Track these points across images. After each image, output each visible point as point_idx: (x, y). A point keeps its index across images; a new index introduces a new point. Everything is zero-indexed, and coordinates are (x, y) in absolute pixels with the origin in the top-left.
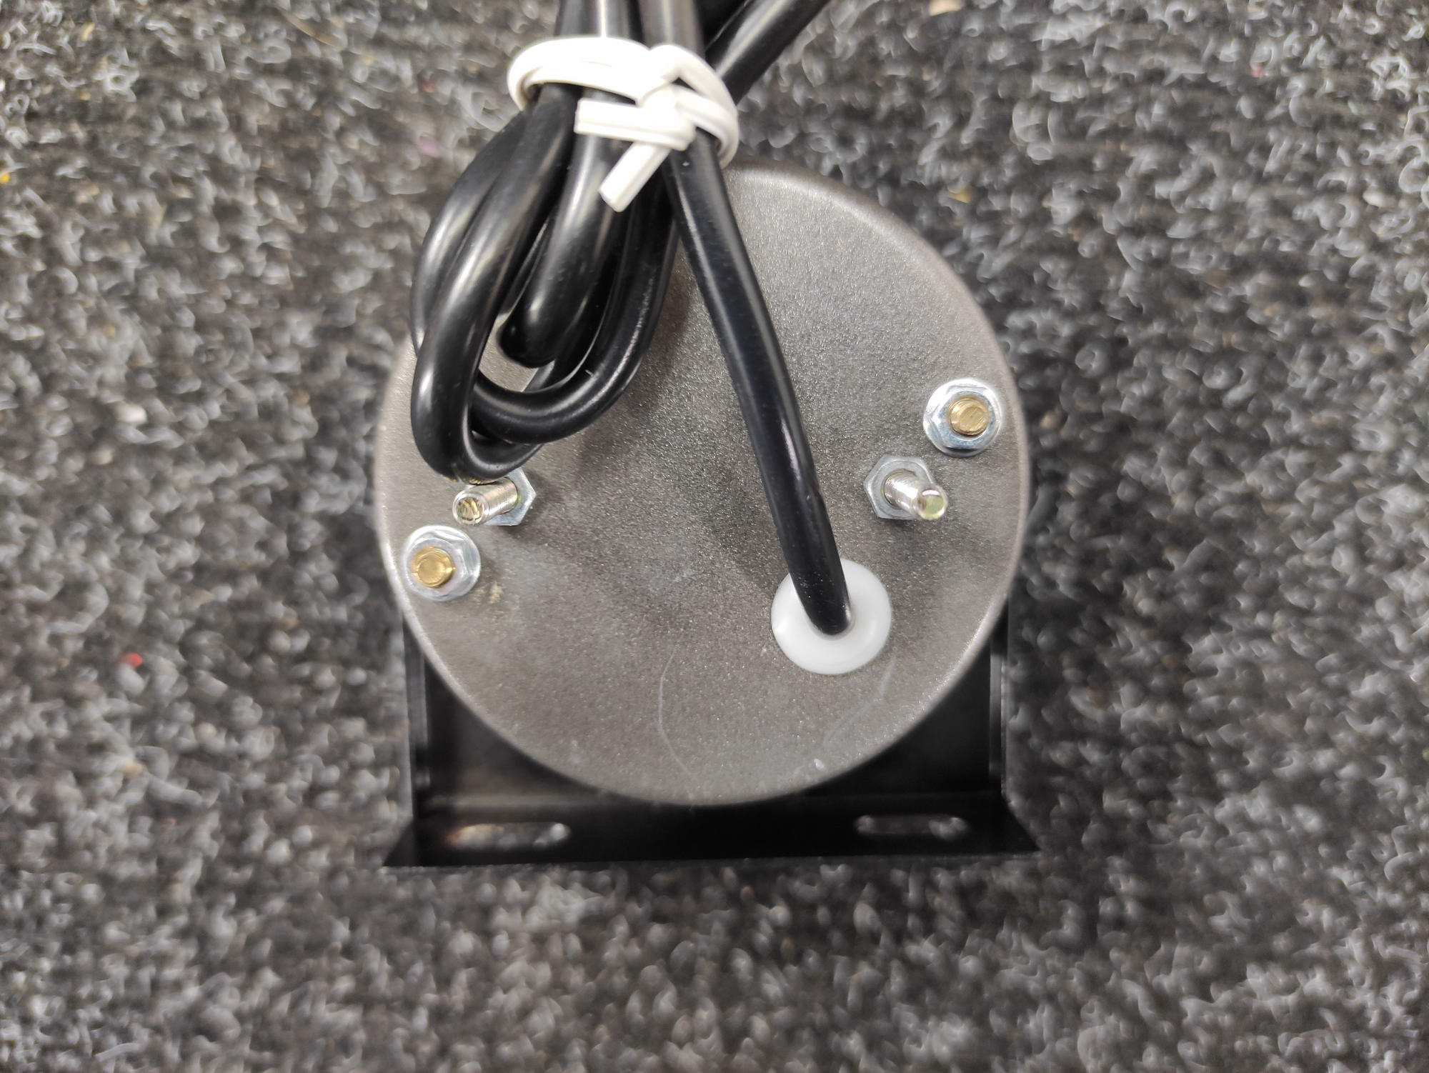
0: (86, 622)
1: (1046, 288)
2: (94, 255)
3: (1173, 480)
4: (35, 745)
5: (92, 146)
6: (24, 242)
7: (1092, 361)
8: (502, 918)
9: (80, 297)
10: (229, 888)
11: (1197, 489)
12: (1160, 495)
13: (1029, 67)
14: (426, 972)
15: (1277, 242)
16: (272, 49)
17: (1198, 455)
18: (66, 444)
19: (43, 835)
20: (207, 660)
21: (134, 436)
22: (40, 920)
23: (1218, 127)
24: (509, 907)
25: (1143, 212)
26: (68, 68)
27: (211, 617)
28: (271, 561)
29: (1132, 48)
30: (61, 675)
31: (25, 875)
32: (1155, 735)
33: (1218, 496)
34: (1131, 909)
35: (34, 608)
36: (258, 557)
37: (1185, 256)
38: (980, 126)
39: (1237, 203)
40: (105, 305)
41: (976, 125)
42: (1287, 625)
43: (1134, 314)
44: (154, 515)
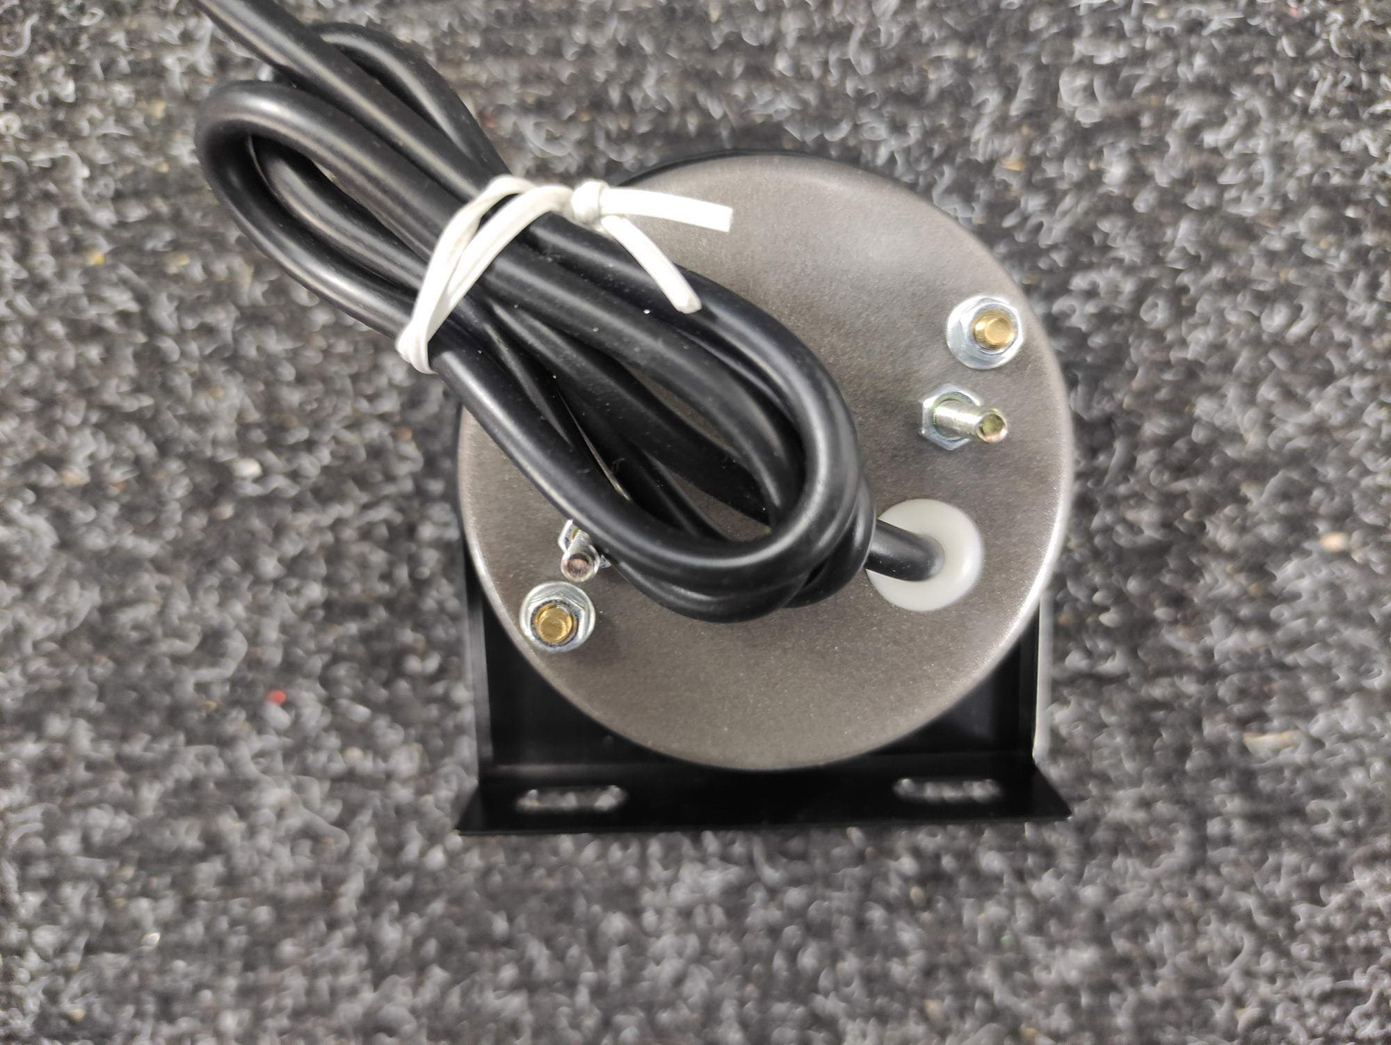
0: (229, 668)
1: (1105, 248)
2: (191, 323)
3: (1246, 420)
4: (195, 784)
5: (176, 219)
6: (124, 317)
7: (1157, 314)
8: (647, 897)
9: (184, 364)
10: (392, 896)
11: (1268, 425)
12: (1235, 436)
13: (1071, 33)
14: (582, 952)
15: (1327, 176)
17: (1267, 392)
18: (188, 503)
19: (213, 867)
20: (346, 690)
21: (251, 490)
22: (220, 943)
23: (1259, 70)
24: (653, 887)
25: (1194, 161)
26: (147, 148)
27: (344, 649)
28: (395, 592)
29: (1170, 2)
30: (210, 719)
31: (203, 903)
32: (1247, 661)
33: (1289, 429)
34: (1238, 827)
35: (178, 660)
36: (383, 589)
37: (1238, 200)
38: (1028, 97)
39: (1285, 143)
40: (208, 368)
41: (1024, 95)
42: (1365, 544)
43: (1195, 263)
44: (280, 560)
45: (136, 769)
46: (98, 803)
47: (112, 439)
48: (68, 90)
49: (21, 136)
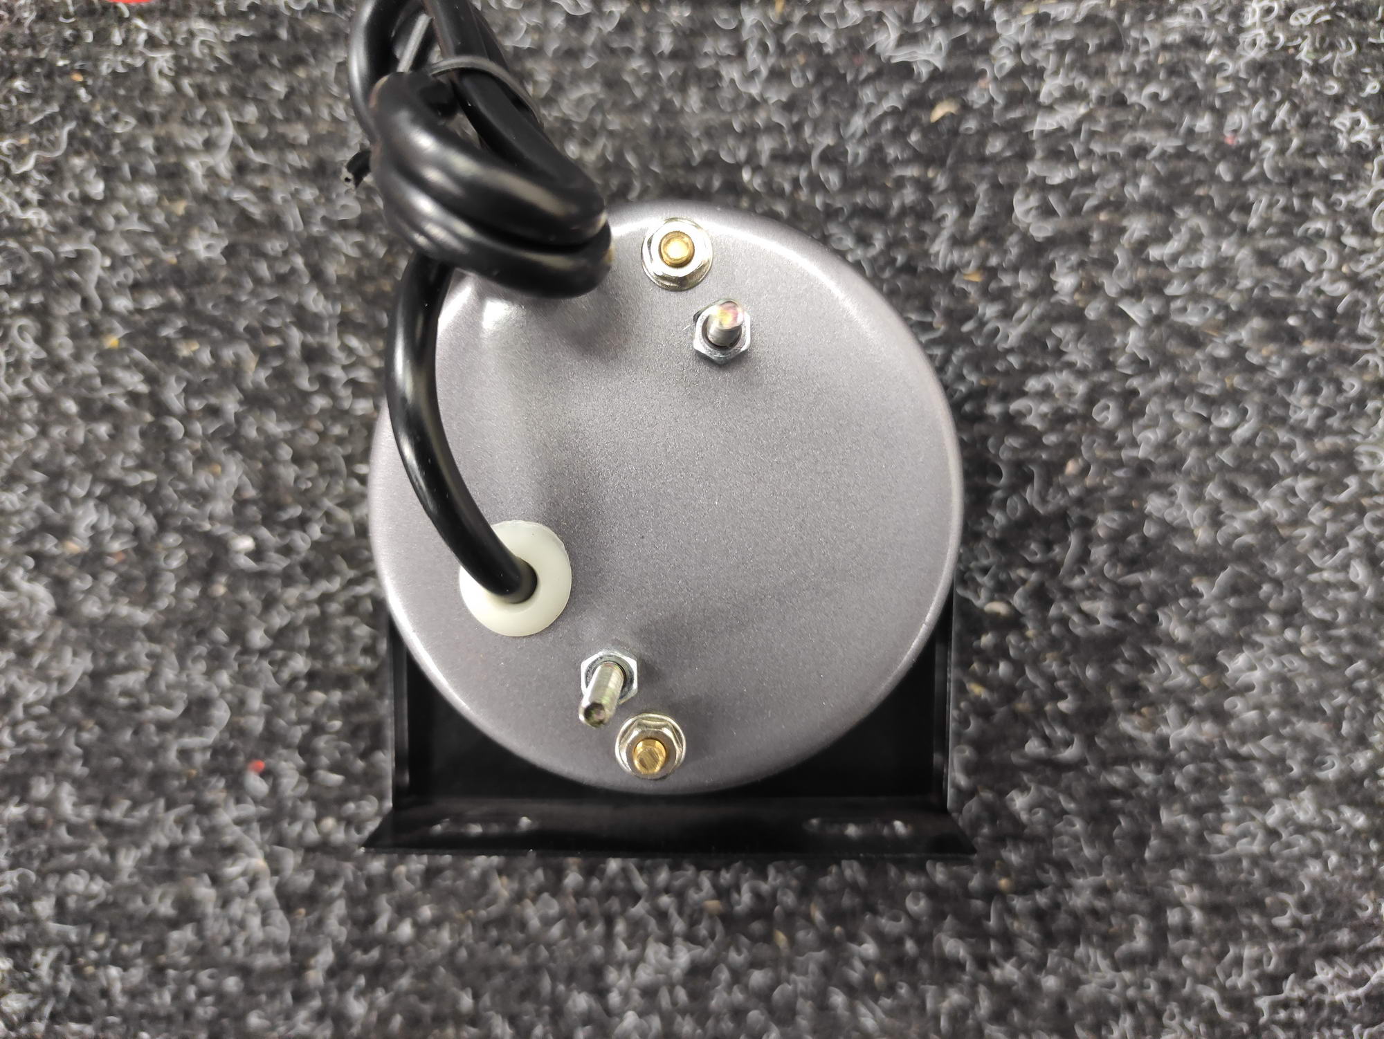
0: (212, 735)
1: (1059, 353)
2: (197, 405)
3: (1194, 516)
4: (173, 849)
5: (190, 309)
6: (134, 397)
7: (1107, 414)
8: (613, 977)
9: (188, 441)
10: (360, 969)
11: (1215, 519)
12: (1185, 531)
13: (1024, 155)
14: (546, 1033)
15: (1266, 290)
16: (344, 207)
17: (1213, 491)
18: (183, 575)
19: (184, 936)
20: (324, 760)
21: (245, 563)
22: (188, 1014)
23: (1201, 192)
24: (620, 966)
25: (1141, 273)
26: (165, 241)
28: (376, 664)
29: (1115, 129)
30: (192, 786)
31: (171, 973)
32: (1201, 752)
33: (1237, 525)
34: (1197, 917)
35: (163, 726)
36: (365, 662)
37: (1183, 310)
38: (984, 213)
39: (1226, 259)
40: (209, 445)
41: (980, 212)
42: (1314, 638)
43: (1142, 367)
44: (266, 632)
45: (117, 833)
46: (75, 869)
47: (115, 511)
48: (97, 189)
49: (51, 229)
